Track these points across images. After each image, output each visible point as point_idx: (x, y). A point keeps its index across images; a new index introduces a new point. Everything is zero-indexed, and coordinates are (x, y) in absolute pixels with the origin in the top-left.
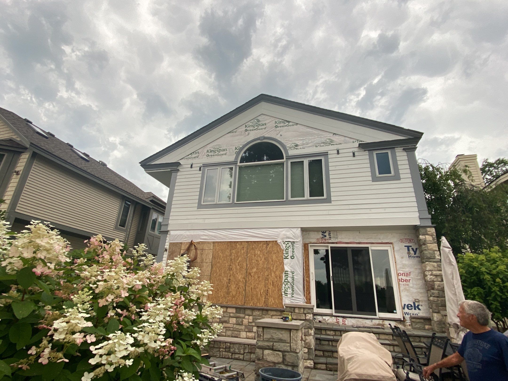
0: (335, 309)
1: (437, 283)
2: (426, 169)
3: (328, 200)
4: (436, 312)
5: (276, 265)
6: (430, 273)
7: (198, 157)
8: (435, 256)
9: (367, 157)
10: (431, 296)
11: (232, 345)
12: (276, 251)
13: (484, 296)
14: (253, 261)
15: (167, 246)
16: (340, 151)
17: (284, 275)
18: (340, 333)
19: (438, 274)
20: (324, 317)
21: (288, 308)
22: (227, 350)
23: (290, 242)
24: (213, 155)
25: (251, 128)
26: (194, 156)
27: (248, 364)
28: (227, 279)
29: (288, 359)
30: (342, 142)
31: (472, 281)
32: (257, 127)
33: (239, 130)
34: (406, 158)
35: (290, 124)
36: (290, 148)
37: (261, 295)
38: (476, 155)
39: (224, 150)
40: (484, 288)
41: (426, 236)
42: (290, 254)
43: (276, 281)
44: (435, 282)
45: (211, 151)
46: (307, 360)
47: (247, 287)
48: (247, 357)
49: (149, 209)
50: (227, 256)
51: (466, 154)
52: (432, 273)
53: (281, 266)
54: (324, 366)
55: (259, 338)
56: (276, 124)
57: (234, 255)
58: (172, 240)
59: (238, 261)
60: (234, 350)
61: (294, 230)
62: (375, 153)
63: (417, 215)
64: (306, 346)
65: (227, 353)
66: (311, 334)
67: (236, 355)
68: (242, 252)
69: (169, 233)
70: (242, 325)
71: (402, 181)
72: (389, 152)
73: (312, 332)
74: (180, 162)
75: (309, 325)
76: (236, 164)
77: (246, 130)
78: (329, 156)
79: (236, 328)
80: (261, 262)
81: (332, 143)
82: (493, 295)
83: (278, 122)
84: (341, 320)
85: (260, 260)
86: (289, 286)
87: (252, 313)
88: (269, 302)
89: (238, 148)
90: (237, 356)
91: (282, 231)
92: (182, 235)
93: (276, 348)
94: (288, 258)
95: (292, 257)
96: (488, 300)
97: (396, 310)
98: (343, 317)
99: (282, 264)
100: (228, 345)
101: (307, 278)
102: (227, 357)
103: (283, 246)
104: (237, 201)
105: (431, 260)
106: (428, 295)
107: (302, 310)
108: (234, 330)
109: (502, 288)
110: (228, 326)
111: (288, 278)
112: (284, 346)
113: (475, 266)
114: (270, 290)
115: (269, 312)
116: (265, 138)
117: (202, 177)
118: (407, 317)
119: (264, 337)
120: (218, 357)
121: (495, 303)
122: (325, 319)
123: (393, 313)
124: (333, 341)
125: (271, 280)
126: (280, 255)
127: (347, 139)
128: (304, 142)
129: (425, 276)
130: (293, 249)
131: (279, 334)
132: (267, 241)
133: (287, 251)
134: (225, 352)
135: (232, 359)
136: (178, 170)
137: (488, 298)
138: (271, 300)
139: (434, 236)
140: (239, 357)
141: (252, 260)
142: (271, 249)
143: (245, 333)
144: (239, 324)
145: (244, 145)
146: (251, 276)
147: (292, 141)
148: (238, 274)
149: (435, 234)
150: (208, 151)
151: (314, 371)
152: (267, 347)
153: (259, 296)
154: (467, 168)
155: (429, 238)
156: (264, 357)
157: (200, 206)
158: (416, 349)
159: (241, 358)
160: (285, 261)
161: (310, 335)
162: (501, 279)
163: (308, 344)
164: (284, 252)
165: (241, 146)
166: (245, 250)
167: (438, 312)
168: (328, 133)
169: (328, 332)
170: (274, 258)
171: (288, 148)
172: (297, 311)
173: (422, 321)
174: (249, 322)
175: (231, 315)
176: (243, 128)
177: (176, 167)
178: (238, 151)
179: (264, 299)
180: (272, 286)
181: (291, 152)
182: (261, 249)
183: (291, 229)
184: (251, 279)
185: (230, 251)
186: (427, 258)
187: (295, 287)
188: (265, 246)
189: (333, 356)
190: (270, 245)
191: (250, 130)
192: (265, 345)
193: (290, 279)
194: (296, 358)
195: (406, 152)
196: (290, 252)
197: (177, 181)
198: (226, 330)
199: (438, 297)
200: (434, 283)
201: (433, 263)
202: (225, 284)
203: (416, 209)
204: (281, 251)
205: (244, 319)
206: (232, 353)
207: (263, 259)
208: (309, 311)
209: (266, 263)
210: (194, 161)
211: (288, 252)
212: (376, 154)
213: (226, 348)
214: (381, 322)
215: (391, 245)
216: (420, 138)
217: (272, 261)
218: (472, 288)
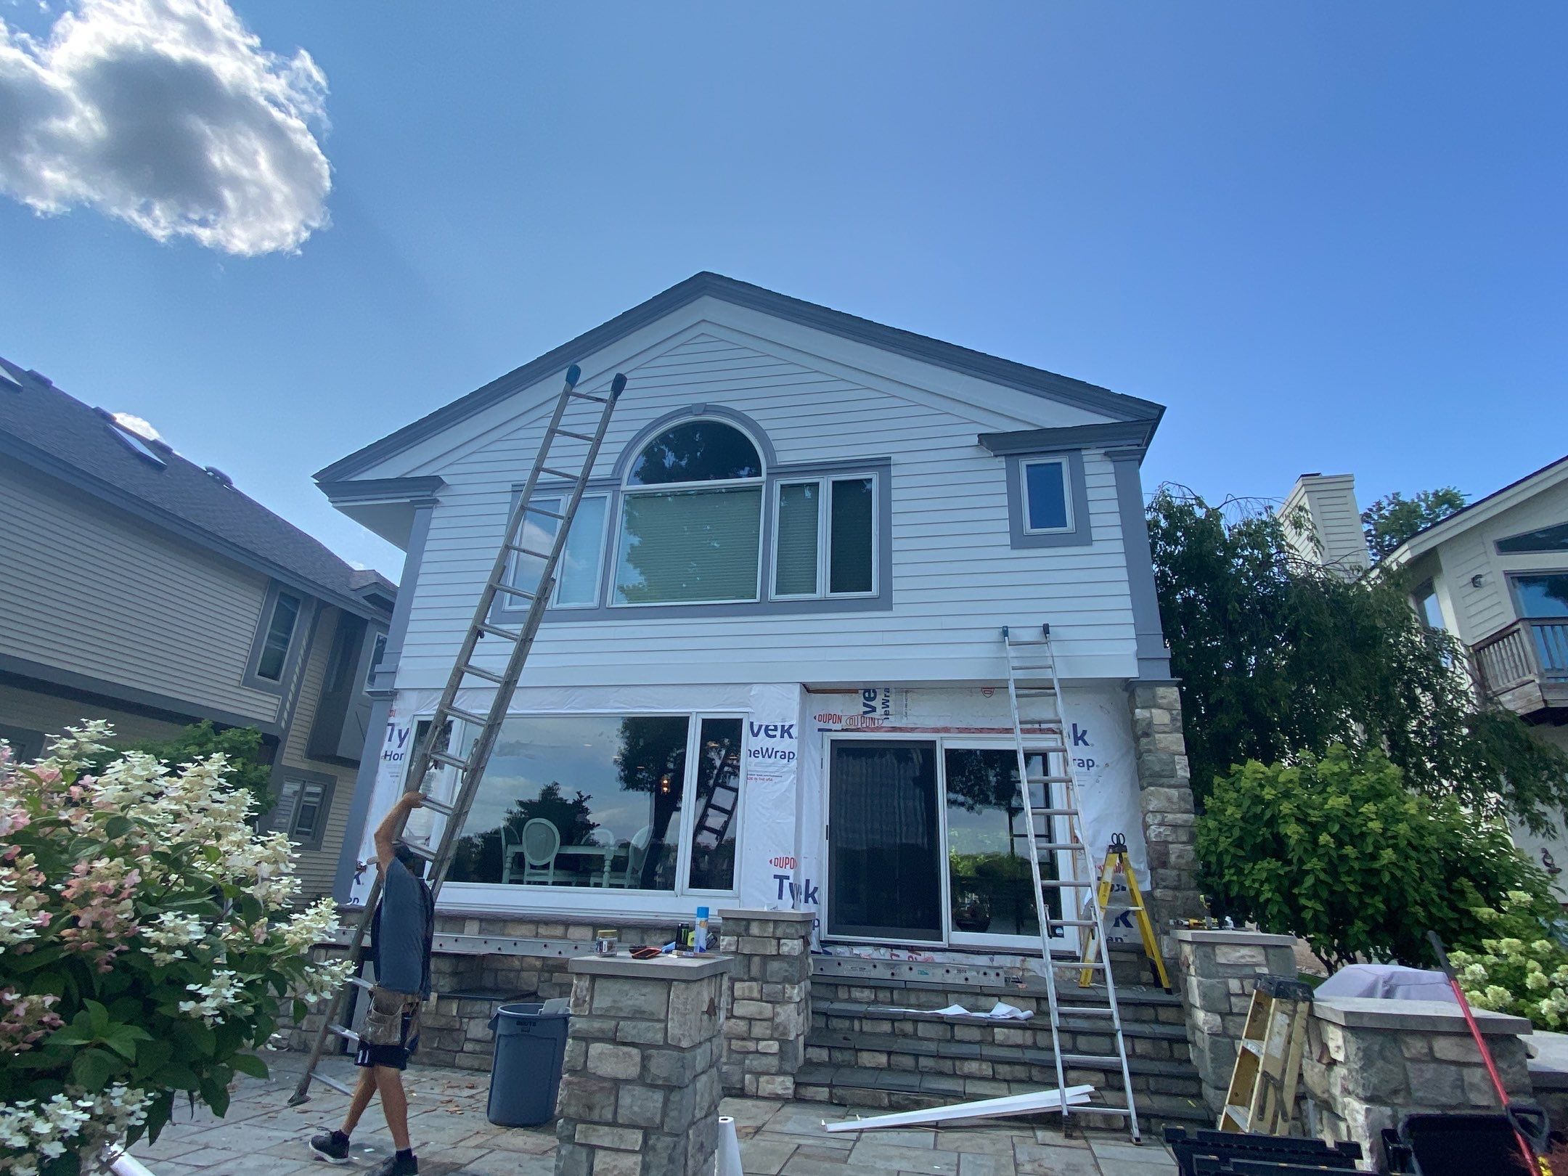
1: (1176, 848)
3: (884, 603)
4: (1166, 934)
6: (1159, 817)
8: (1174, 770)
9: (1003, 475)
10: (1158, 886)
18: (889, 995)
19: (1180, 822)
21: (731, 923)
29: (655, 1070)
34: (1112, 481)
38: (1351, 476)
41: (1153, 710)
44: (1171, 846)
46: (775, 1074)
51: (1325, 473)
52: (1163, 818)
54: (823, 1093)
62: (1023, 464)
63: (1133, 646)
64: (776, 1035)
66: (791, 998)
69: (397, 699)
71: (1097, 547)
72: (1064, 461)
73: (796, 993)
74: (442, 475)
75: (787, 971)
76: (616, 488)
78: (894, 471)
84: (903, 956)
104: (614, 602)
105: (1165, 780)
106: (1150, 883)
107: (770, 928)
112: (648, 1030)
116: (707, 409)
124: (865, 1018)
129: (1145, 826)
136: (436, 502)
139: (1174, 712)
145: (644, 429)
149: (1178, 706)
151: (791, 1109)
152: (600, 1035)
155: (1161, 717)
161: (789, 1001)
163: (781, 1028)
165: (634, 433)
169: (857, 993)
171: (774, 443)
172: (755, 929)
177: (429, 492)
178: (623, 447)
181: (785, 456)
186: (1151, 776)
189: (856, 1064)
195: (1114, 462)
197: (433, 534)
199: (1175, 888)
200: (1167, 847)
201: (1167, 790)
203: (1131, 632)
208: (794, 930)
212: (1028, 466)
215: (1058, 736)
216: (1156, 422)
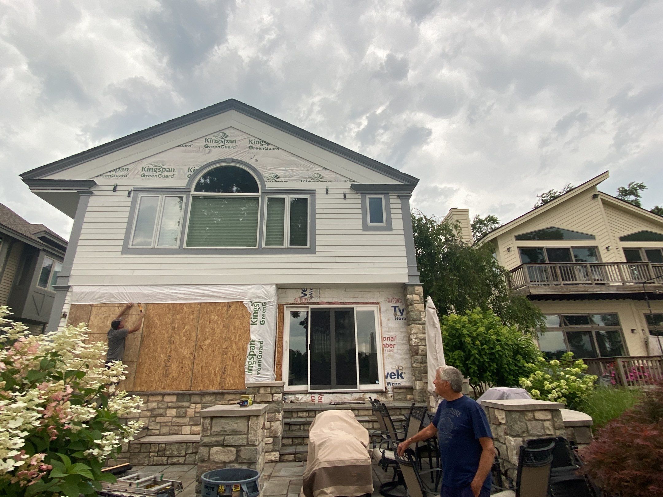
0: (311, 384)
1: (421, 347)
2: (420, 220)
3: (312, 251)
4: (418, 380)
5: (239, 333)
6: (415, 336)
7: (126, 176)
8: (421, 318)
9: (360, 201)
10: (414, 362)
11: (169, 445)
12: (240, 316)
13: (464, 359)
14: (207, 330)
15: (66, 309)
16: (330, 191)
17: (249, 346)
18: (314, 414)
19: (422, 337)
20: (297, 396)
21: (251, 389)
22: (160, 453)
23: (260, 302)
24: (152, 176)
25: (215, 144)
26: (119, 173)
27: (192, 469)
28: (166, 356)
29: (243, 456)
30: (332, 180)
31: (454, 344)
32: (223, 144)
33: (196, 144)
34: (400, 206)
35: (270, 146)
36: (268, 179)
37: (215, 374)
38: (468, 209)
39: (170, 170)
40: (464, 352)
41: (414, 295)
42: (260, 318)
43: (238, 355)
45: (149, 170)
46: (272, 452)
47: (195, 365)
48: (190, 459)
49: (39, 250)
50: (167, 323)
51: (459, 208)
52: (417, 336)
53: (246, 334)
54: (292, 457)
55: (205, 433)
56: (251, 144)
57: (178, 323)
58: (76, 301)
59: (184, 330)
60: (171, 452)
61: (267, 287)
62: (368, 197)
63: (407, 271)
64: (271, 435)
65: (160, 458)
66: (278, 419)
67: (174, 458)
68: (191, 317)
69: (70, 290)
70: (186, 416)
71: (394, 232)
72: (383, 197)
73: (280, 416)
74: (95, 180)
75: (276, 407)
76: (188, 193)
77: (206, 146)
78: (317, 196)
79: (176, 422)
80: (218, 331)
81: (320, 180)
82: (472, 358)
83: (253, 142)
84: (316, 397)
85: (218, 328)
86: (254, 360)
87: (201, 399)
88: (226, 383)
89: (192, 170)
90: (175, 460)
91: (251, 289)
92: (93, 293)
93: (229, 443)
94: (256, 324)
95: (262, 323)
96: (467, 364)
97: (378, 380)
98: (320, 394)
99: (248, 332)
100: (162, 447)
101: (279, 349)
102: (160, 462)
103: (251, 309)
104: (187, 245)
105: (417, 322)
106: (412, 362)
107: (269, 390)
108: (173, 425)
109: (481, 350)
110: (164, 421)
111: (254, 349)
112: (239, 439)
113: (458, 327)
114: (229, 367)
115: (226, 396)
116: (233, 161)
117: (131, 207)
118: (390, 387)
119: (213, 430)
120: (145, 464)
121: (473, 367)
122: (298, 398)
123: (375, 383)
124: (306, 424)
125: (231, 354)
126: (245, 321)
127: (338, 176)
128: (287, 174)
129: (410, 339)
130: (264, 312)
131: (233, 425)
132: (228, 302)
133: (255, 314)
134: (157, 456)
135: (167, 464)
136: (92, 193)
137: (467, 362)
138: (229, 380)
139: (421, 296)
140: (178, 461)
141: (205, 328)
142: (233, 313)
143: (189, 427)
144: (181, 417)
145: (202, 167)
146: (203, 350)
147: (270, 170)
148: (184, 348)
149: (422, 293)
150: (143, 169)
151: (279, 465)
152: (216, 444)
153: (213, 376)
154: (458, 223)
155: (416, 298)
156: (211, 457)
157: (126, 250)
158: (395, 424)
159: (181, 461)
160: (253, 328)
162: (480, 341)
163: (274, 432)
164: (252, 316)
165: (197, 168)
166: (195, 315)
167: (421, 380)
168: (317, 166)
169: (300, 414)
170: (237, 325)
171: (265, 179)
172: (262, 391)
173: (404, 390)
174: (195, 412)
175: (170, 404)
176: (202, 143)
177: (88, 188)
178: (192, 173)
179: (219, 380)
180: (231, 362)
181: (270, 185)
182: (219, 313)
183: (263, 286)
184: (202, 354)
185: (173, 316)
186: (413, 320)
187: (263, 361)
188: (225, 308)
189: (304, 443)
190: (233, 307)
191: (213, 147)
192: (212, 441)
193: (256, 351)
194: (254, 452)
195: (400, 199)
196: (260, 316)
197: (89, 209)
198: (161, 426)
199: (421, 363)
200: (418, 347)
201: (418, 326)
202: (163, 362)
203: (406, 265)
204: (246, 315)
205: (188, 409)
206: (168, 457)
207: (221, 327)
208: (278, 390)
209: (226, 331)
210: (119, 182)
211: (257, 316)
213: (159, 451)
214: (361, 395)
215: (378, 305)
216: (415, 184)
217: (234, 329)
218: (453, 351)
